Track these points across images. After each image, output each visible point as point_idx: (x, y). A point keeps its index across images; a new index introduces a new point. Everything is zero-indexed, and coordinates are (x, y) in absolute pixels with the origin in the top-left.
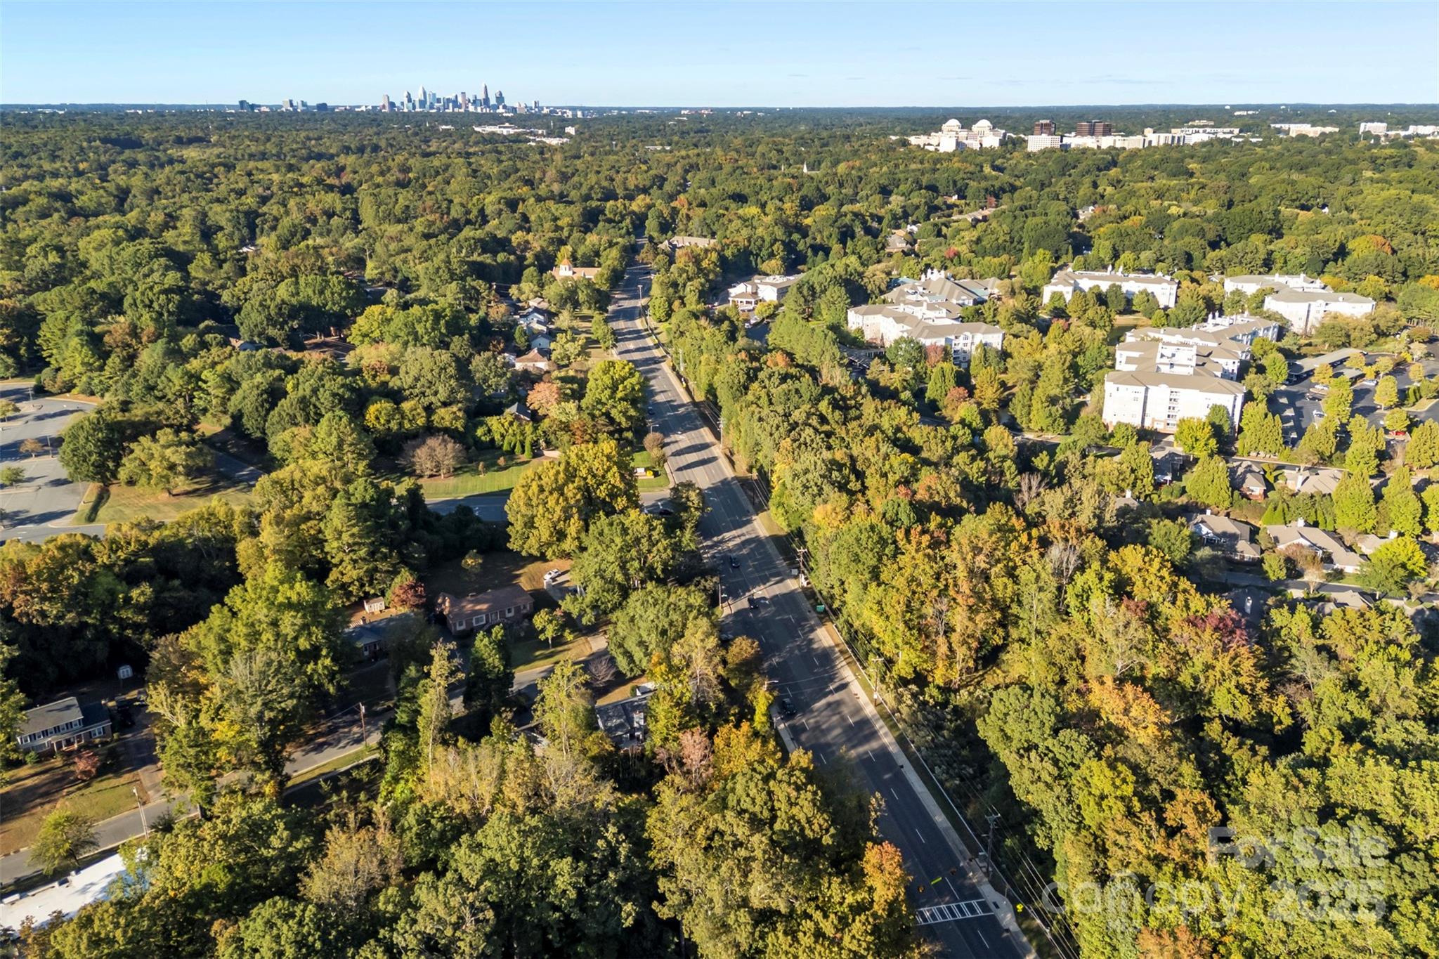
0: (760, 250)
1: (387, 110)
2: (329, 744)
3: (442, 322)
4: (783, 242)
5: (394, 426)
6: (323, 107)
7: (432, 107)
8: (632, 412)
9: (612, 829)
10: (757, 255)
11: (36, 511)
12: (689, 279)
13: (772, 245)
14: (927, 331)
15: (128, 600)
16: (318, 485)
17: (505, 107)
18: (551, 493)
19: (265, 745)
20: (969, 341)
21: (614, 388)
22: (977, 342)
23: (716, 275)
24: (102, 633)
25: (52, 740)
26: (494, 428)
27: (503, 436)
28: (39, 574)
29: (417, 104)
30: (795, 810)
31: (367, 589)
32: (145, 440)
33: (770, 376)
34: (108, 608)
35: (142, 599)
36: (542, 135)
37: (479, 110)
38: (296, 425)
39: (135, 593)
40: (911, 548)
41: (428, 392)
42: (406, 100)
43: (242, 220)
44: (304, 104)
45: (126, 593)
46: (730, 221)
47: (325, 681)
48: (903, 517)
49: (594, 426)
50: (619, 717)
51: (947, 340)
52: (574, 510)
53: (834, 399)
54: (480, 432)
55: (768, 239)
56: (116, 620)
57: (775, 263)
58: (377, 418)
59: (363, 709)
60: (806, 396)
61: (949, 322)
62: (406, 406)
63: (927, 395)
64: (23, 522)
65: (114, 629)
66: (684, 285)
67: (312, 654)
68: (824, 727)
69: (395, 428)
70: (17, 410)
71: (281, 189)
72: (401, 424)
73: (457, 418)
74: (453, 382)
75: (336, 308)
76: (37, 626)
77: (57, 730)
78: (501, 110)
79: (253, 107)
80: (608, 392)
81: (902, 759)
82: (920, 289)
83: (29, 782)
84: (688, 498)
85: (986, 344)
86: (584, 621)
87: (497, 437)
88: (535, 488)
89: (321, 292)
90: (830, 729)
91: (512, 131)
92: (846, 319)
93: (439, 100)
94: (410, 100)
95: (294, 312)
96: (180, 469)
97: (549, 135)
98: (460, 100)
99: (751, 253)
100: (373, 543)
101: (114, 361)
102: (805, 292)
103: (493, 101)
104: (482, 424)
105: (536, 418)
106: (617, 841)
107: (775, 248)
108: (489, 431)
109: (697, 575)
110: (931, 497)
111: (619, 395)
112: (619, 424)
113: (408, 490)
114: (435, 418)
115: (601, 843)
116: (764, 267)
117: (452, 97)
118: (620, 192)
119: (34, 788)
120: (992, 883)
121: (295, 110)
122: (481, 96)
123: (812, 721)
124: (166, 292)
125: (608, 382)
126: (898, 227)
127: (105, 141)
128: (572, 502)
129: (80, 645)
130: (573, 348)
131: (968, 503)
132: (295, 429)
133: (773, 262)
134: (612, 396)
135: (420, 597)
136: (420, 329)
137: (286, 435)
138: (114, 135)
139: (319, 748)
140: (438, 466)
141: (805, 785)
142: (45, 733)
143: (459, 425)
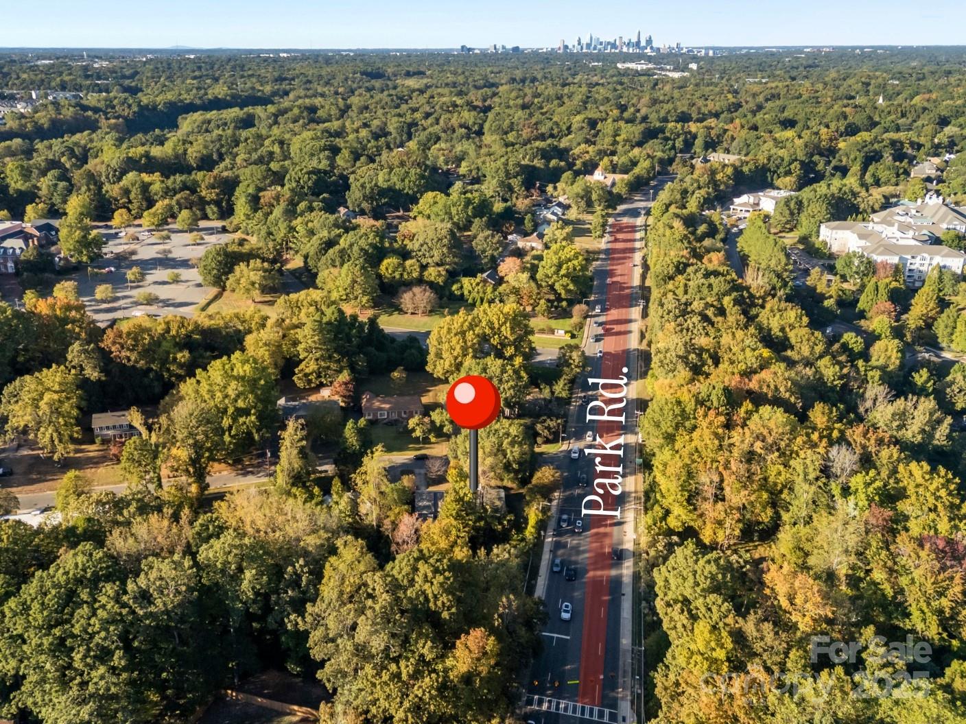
0: (778, 168)
1: (561, 51)
2: (252, 473)
3: (471, 207)
4: (802, 163)
5: (397, 275)
6: (516, 49)
7: (595, 49)
8: (571, 287)
9: (301, 562)
10: (775, 172)
11: (178, 300)
12: (699, 188)
13: (790, 164)
14: (882, 248)
15: (175, 359)
16: (311, 305)
17: (652, 48)
18: (456, 335)
19: (194, 462)
20: (927, 262)
21: (560, 266)
22: (935, 263)
23: (727, 187)
24: (159, 377)
25: (110, 432)
26: (465, 286)
27: (470, 292)
28: (129, 334)
29: (584, 47)
30: (427, 586)
31: (323, 380)
32: (243, 265)
33: (697, 271)
34: (164, 362)
35: (183, 360)
36: (670, 71)
37: (631, 51)
38: (335, 266)
39: (179, 355)
40: (704, 424)
41: (427, 255)
42: (576, 44)
43: (405, 129)
44: (504, 47)
45: (175, 354)
46: (765, 142)
47: (254, 431)
48: (714, 398)
49: (538, 294)
50: (429, 501)
51: (901, 258)
52: (470, 350)
53: (742, 296)
54: (455, 287)
55: (787, 159)
56: (168, 370)
57: (788, 180)
58: (387, 269)
59: (269, 455)
60: (715, 290)
61: (914, 243)
62: (408, 263)
63: (859, 305)
64: (168, 306)
65: (166, 375)
66: (693, 192)
67: (245, 412)
68: (581, 549)
69: (398, 277)
70: (203, 239)
71: (441, 108)
72: (402, 275)
73: (440, 275)
74: (445, 250)
75: (411, 192)
76: (124, 364)
77: (114, 427)
78: (648, 50)
79: (469, 50)
80: (553, 269)
81: (628, 590)
82: (913, 212)
83: (91, 454)
84: (571, 357)
85: (944, 267)
86: (445, 430)
87: (466, 293)
88: (445, 330)
89: (403, 180)
90: (584, 552)
91: (645, 67)
92: (818, 232)
93: (601, 43)
94: (579, 44)
95: (383, 192)
96: (257, 286)
97: (675, 70)
98: (618, 43)
99: (769, 170)
100: (328, 350)
101: (260, 214)
102: (792, 205)
103: (643, 43)
104: (459, 281)
105: (501, 281)
106: (302, 571)
107: (792, 167)
108: (462, 287)
109: (545, 415)
110: (761, 388)
111: (563, 272)
112: (560, 294)
113: (369, 319)
114: (426, 273)
115: (290, 569)
116: (778, 183)
117: (612, 41)
118: (694, 116)
119: (93, 458)
120: (632, 702)
121: (497, 52)
122: (634, 40)
123: (575, 542)
124: (309, 173)
125: (555, 261)
126: (937, 155)
127: (362, 74)
128: (469, 344)
129: (146, 381)
130: (560, 234)
131: (797, 398)
132: (332, 270)
133: (788, 179)
134: (557, 272)
135: (350, 391)
136: (454, 210)
137: (327, 272)
138: (369, 70)
139: (246, 474)
140: (416, 308)
141: (444, 571)
142: (108, 428)
143: (440, 281)
